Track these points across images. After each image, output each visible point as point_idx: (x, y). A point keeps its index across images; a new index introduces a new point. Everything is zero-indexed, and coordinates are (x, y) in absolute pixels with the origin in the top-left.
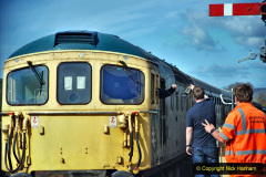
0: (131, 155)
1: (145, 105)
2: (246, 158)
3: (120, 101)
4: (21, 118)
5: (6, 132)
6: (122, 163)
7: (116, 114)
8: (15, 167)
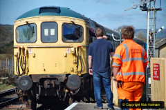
0: (77, 67)
1: (84, 43)
2: (129, 78)
3: (72, 41)
4: (24, 49)
5: (16, 56)
6: (73, 71)
7: (70, 47)
8: (21, 73)
